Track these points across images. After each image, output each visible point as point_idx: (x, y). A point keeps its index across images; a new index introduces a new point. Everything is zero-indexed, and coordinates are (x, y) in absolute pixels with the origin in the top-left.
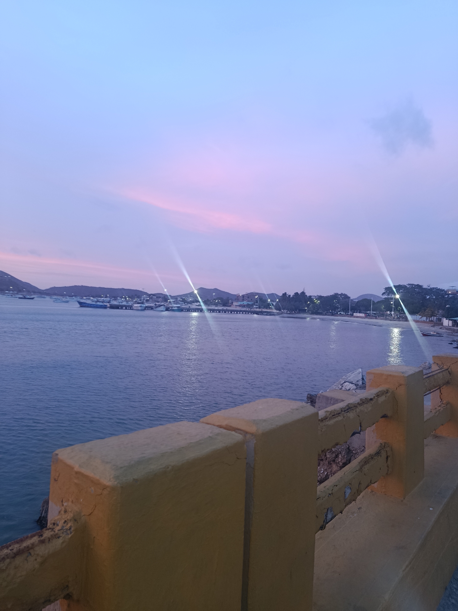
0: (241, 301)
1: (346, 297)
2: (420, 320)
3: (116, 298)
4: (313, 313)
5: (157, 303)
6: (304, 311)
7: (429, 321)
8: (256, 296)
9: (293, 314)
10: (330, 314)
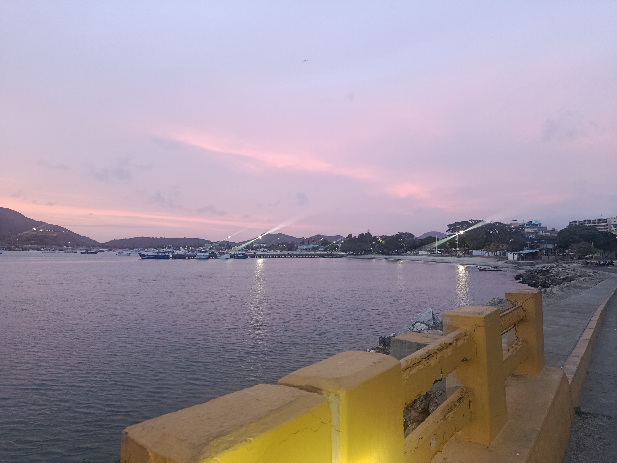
0: (306, 244)
1: (411, 235)
2: (485, 255)
3: (178, 248)
4: (379, 253)
5: (221, 251)
6: (370, 252)
7: (494, 256)
8: (321, 238)
9: (359, 255)
10: (396, 253)
